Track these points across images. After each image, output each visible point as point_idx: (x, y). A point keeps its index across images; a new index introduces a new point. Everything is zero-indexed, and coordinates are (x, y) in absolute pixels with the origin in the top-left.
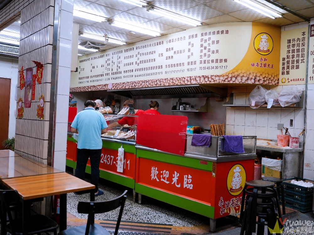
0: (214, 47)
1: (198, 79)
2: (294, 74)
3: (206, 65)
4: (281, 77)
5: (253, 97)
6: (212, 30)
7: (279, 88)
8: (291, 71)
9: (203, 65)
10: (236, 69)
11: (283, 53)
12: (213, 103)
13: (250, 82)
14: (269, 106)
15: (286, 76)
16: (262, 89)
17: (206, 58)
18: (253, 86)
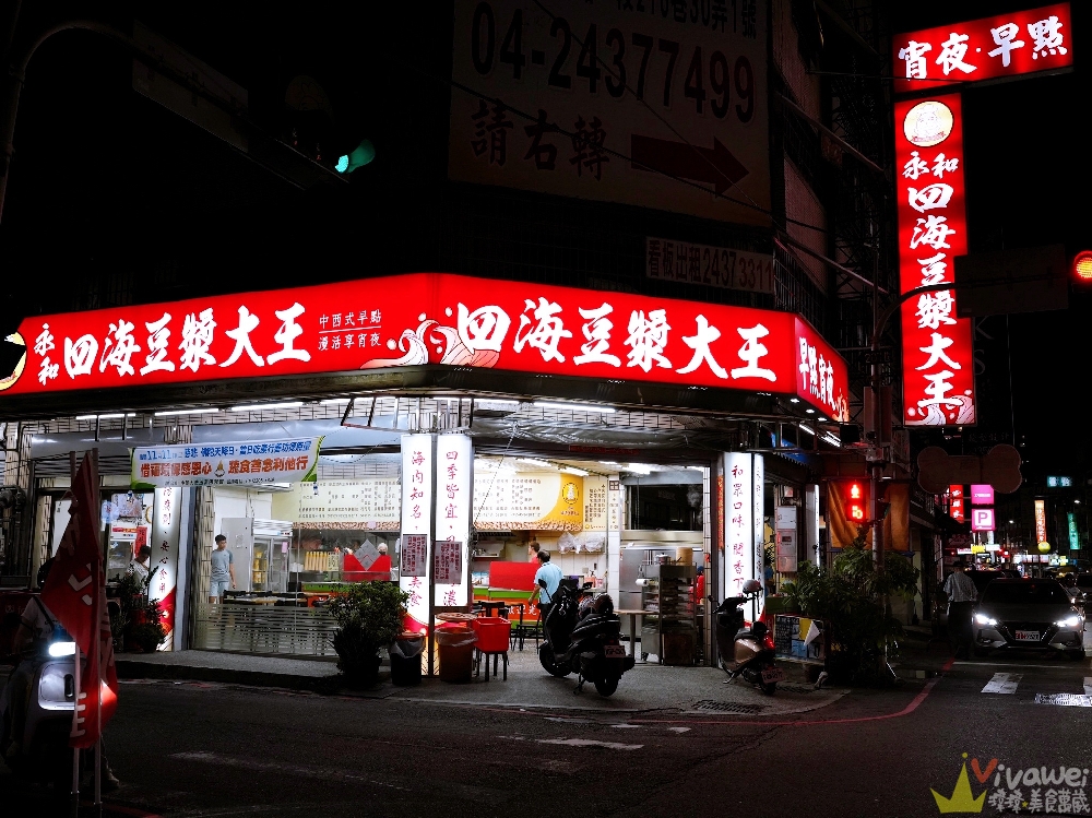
0: (526, 495)
1: (510, 525)
2: (596, 521)
3: (519, 512)
4: (585, 524)
5: (562, 542)
6: (524, 478)
7: (582, 534)
8: (594, 519)
9: (515, 512)
10: (548, 517)
11: (587, 501)
12: (511, 547)
13: (561, 529)
14: (577, 552)
15: (590, 524)
16: (570, 535)
17: (518, 505)
18: (562, 532)
